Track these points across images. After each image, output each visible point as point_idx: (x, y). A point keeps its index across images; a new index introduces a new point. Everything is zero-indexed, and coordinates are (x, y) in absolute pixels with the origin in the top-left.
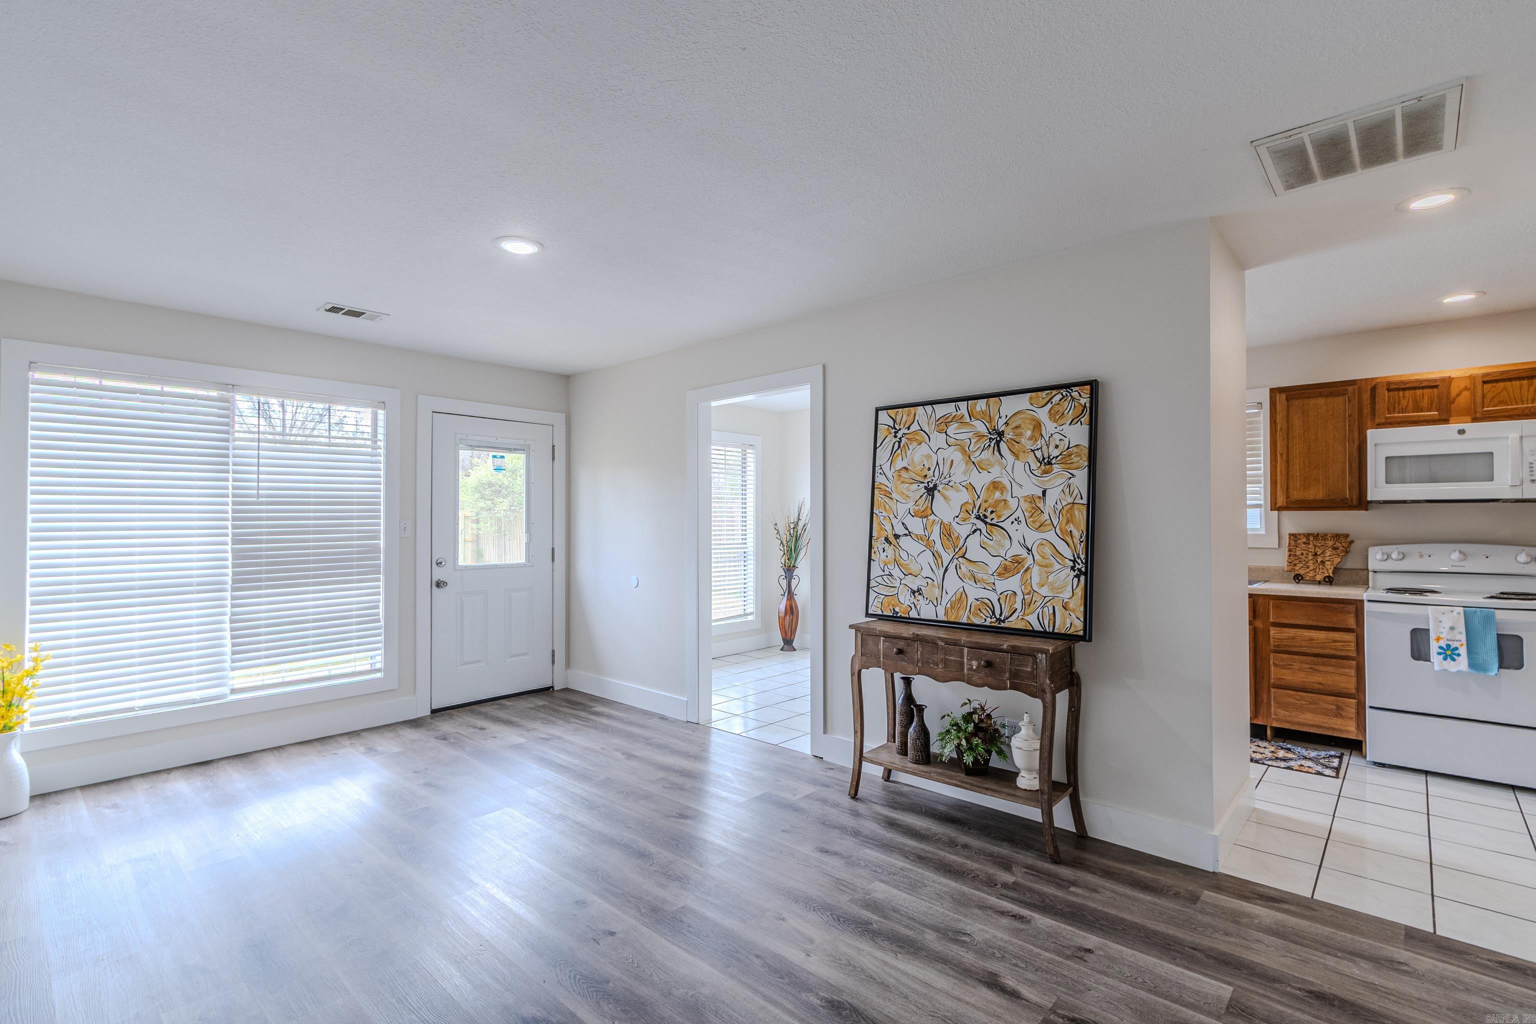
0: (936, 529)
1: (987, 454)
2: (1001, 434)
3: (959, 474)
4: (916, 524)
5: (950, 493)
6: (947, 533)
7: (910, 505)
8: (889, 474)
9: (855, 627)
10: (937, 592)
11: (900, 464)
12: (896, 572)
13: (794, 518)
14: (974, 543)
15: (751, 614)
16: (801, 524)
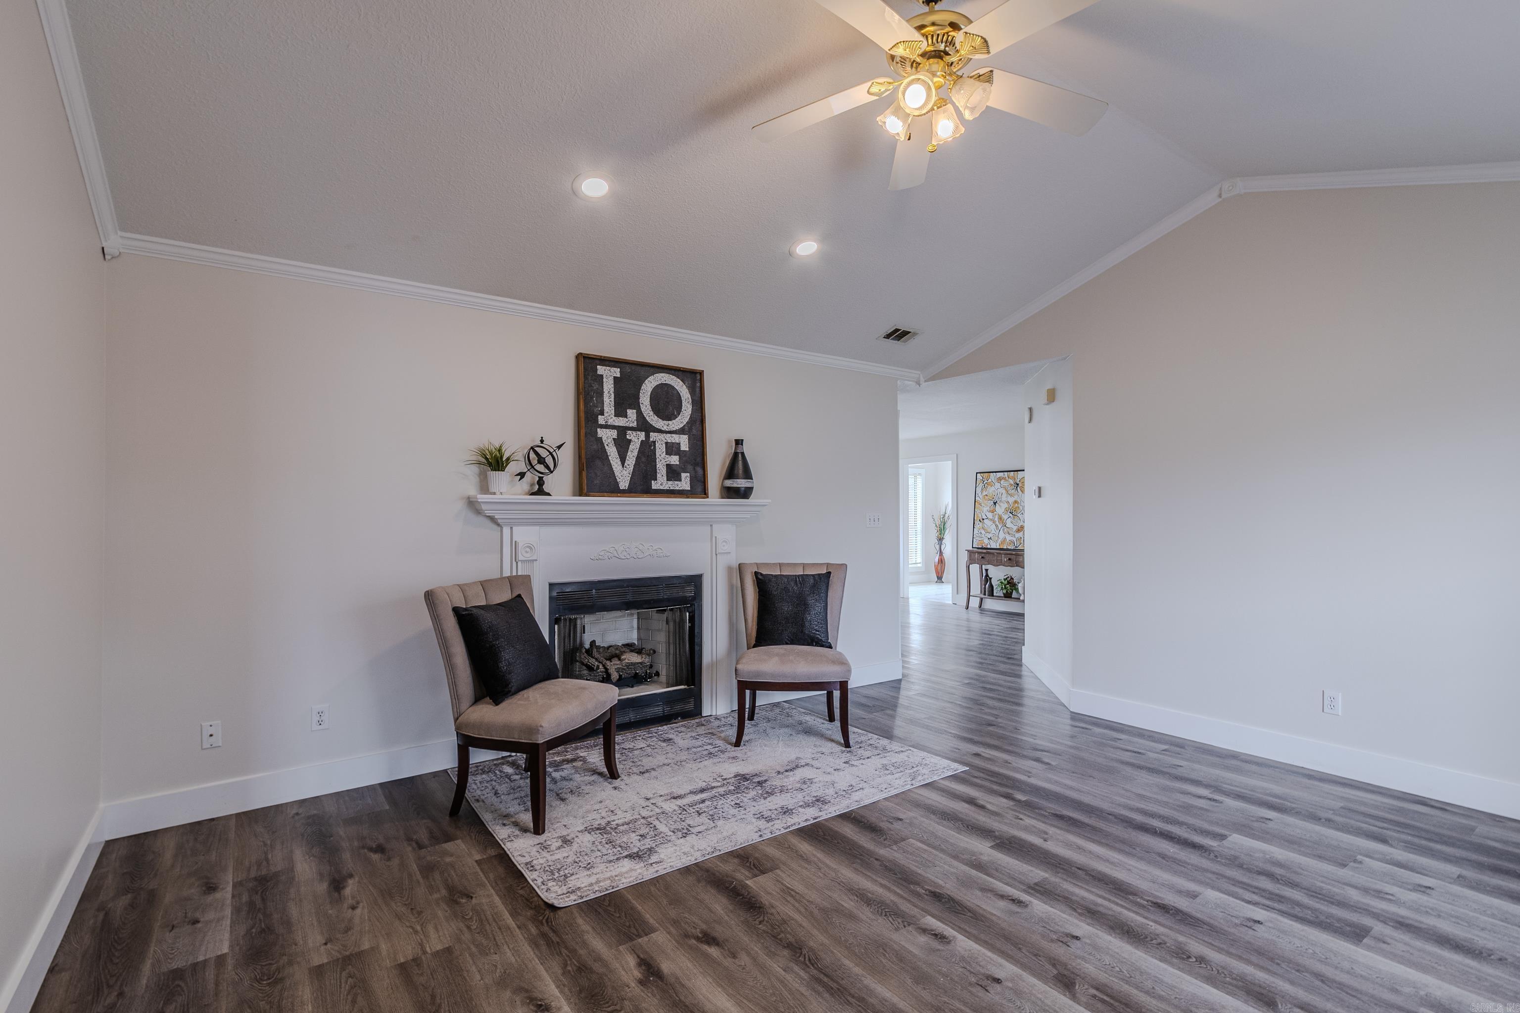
0: (997, 516)
1: (1013, 491)
2: (1018, 484)
3: (1004, 498)
4: (990, 515)
5: (1002, 504)
6: (1000, 518)
7: (988, 508)
8: (981, 497)
9: (968, 551)
10: (997, 538)
11: (984, 493)
12: (983, 532)
13: (942, 513)
14: (1009, 521)
15: (920, 563)
16: (947, 516)
